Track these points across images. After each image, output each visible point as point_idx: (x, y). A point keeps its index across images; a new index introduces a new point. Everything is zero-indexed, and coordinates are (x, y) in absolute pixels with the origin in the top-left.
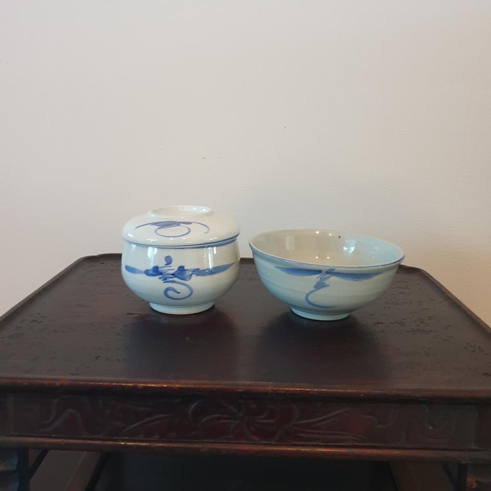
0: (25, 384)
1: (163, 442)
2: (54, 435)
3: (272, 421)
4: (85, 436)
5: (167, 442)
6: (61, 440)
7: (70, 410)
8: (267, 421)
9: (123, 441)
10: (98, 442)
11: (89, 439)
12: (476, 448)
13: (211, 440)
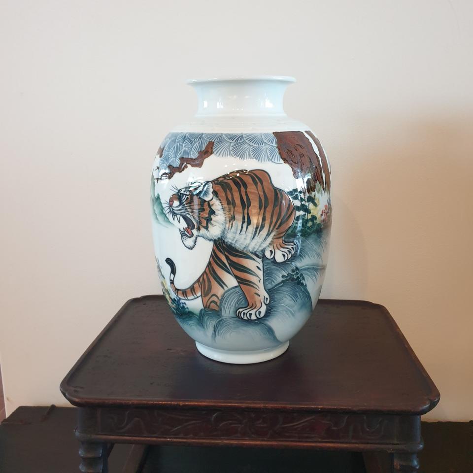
0: (111, 403)
1: (195, 439)
2: (126, 435)
3: (265, 425)
4: (145, 435)
5: (198, 439)
6: (130, 438)
7: (137, 419)
8: (262, 425)
9: (170, 438)
10: (154, 439)
11: (148, 437)
12: (398, 442)
13: (226, 438)
